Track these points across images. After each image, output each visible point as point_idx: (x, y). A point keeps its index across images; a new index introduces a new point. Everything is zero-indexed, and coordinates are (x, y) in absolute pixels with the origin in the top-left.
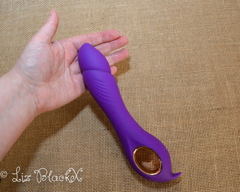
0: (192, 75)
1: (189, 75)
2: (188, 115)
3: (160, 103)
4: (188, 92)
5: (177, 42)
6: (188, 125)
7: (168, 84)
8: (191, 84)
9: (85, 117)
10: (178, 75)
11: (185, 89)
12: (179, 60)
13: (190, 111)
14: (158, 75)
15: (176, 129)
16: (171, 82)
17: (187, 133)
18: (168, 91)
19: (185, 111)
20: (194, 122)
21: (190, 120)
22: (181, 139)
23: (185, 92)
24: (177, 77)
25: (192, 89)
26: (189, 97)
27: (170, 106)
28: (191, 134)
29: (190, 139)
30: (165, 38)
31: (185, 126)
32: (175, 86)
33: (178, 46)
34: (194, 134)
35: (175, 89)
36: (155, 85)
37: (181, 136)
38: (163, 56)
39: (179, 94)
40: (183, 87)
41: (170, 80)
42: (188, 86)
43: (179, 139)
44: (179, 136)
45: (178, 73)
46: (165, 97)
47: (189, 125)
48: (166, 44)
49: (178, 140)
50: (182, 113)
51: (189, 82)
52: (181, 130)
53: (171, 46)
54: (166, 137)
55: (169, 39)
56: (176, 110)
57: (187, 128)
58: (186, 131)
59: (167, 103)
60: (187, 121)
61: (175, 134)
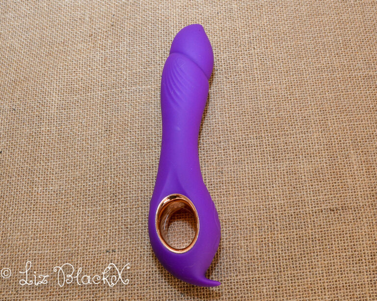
0: (282, 140)
1: (276, 140)
2: (272, 222)
3: (216, 196)
4: (273, 175)
5: (255, 71)
6: (270, 244)
7: (235, 158)
8: (279, 157)
9: (70, 225)
10: (254, 139)
11: (268, 169)
12: (258, 108)
13: (276, 215)
14: (215, 139)
15: (247, 251)
16: (241, 153)
17: (268, 260)
18: (234, 172)
19: (265, 214)
20: (282, 238)
21: (276, 232)
22: (257, 272)
23: (267, 175)
24: (253, 143)
25: (282, 169)
26: (274, 185)
27: (236, 204)
28: (276, 263)
29: (274, 272)
30: (231, 63)
31: (264, 245)
32: (247, 163)
33: (257, 79)
34: (283, 263)
35: (247, 169)
36: (208, 161)
37: (257, 267)
38: (226, 100)
39: (255, 178)
40: (264, 165)
41: (238, 151)
42: (274, 163)
43: (252, 272)
44: (252, 266)
45: (255, 135)
46: (227, 185)
47: (272, 243)
48: (233, 77)
49: (249, 275)
50: (261, 219)
51: (276, 155)
52: (257, 253)
53: (243, 80)
54: (227, 268)
55: (239, 65)
56: (247, 213)
57: (268, 249)
58: (266, 256)
59: (231, 198)
60: (270, 236)
61: (244, 262)
